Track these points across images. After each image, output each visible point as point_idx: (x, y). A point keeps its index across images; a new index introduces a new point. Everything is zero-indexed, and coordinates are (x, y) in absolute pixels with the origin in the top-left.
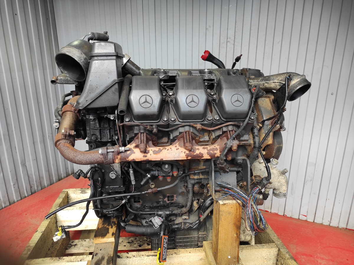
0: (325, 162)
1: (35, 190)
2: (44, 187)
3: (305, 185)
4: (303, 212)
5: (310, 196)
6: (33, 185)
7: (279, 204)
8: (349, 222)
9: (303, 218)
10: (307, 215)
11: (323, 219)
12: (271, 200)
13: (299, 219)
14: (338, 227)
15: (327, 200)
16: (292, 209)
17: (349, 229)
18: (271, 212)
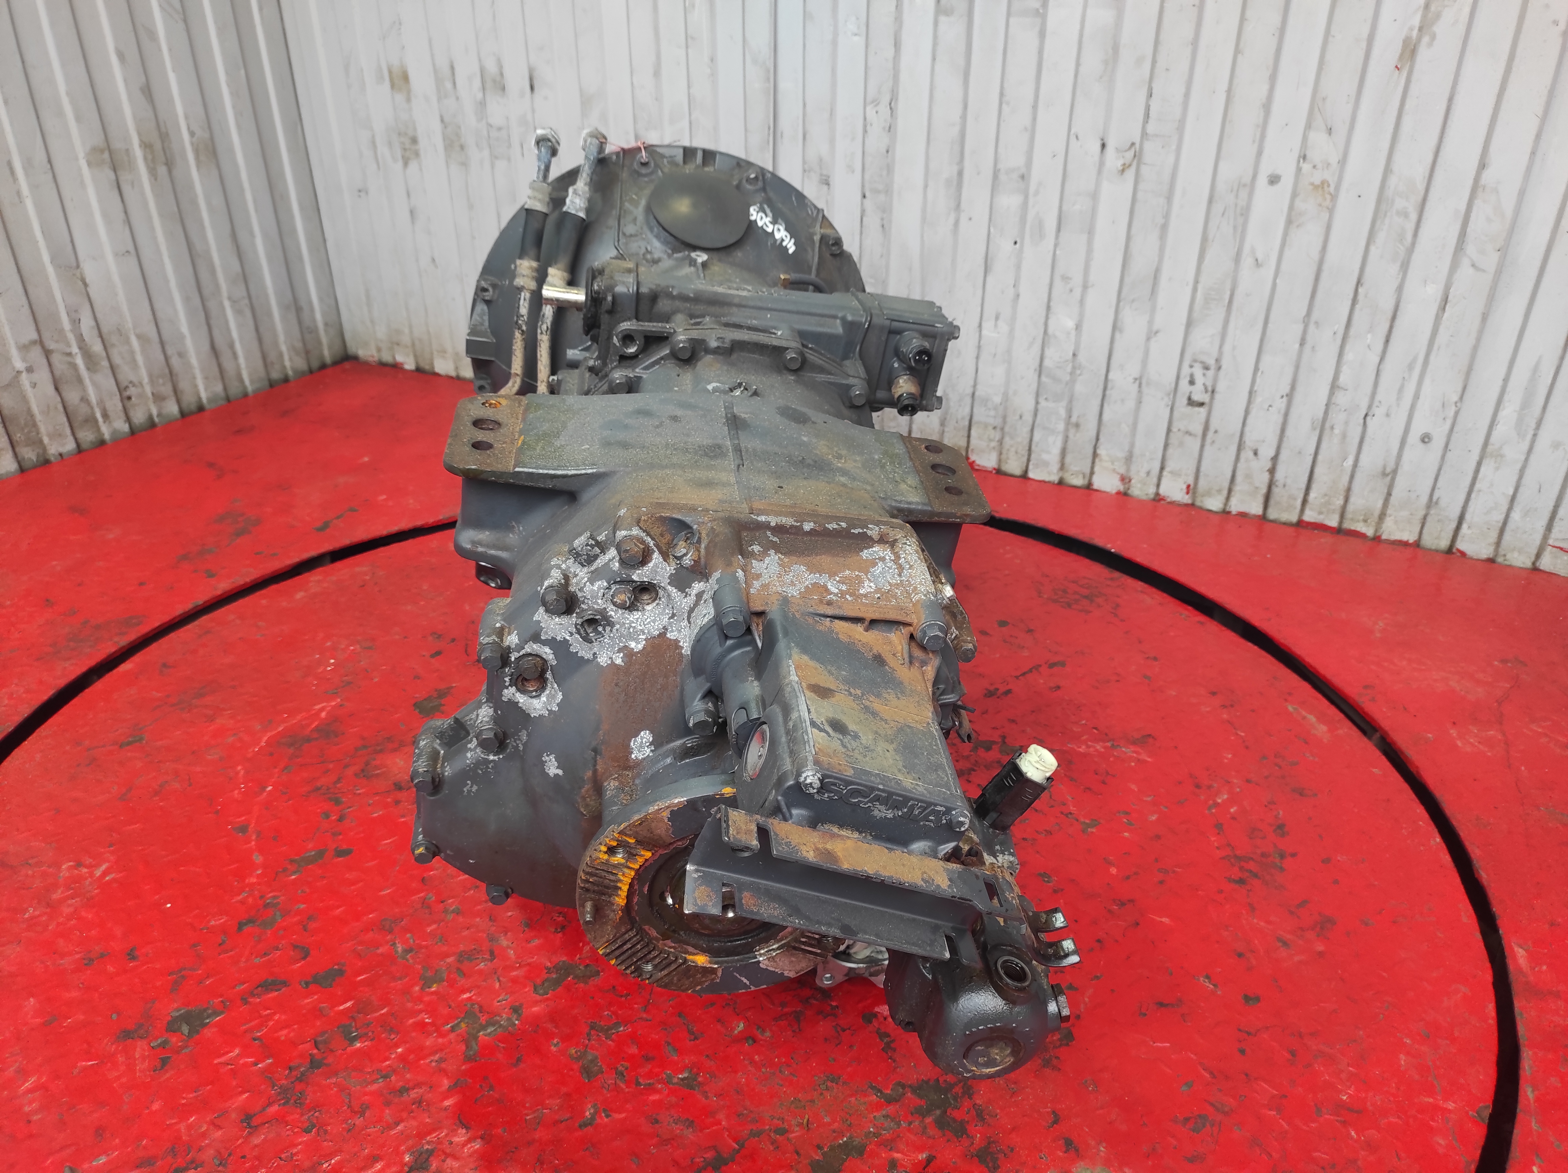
1: (151, 418)
2: (193, 407)
6: (132, 391)
7: (1432, 492)
9: (1557, 564)
12: (1388, 470)
13: (1535, 569)
16: (1506, 520)
18: (1377, 539)
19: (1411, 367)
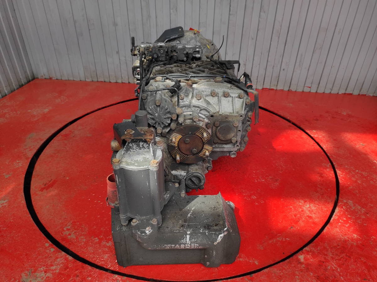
0: (336, 26)
3: (314, 54)
4: (308, 84)
5: (317, 66)
7: (285, 79)
8: (349, 86)
9: (307, 90)
10: (311, 86)
11: (325, 88)
12: (278, 76)
13: (303, 91)
14: (338, 93)
15: (332, 67)
16: (298, 83)
17: (347, 94)
18: (276, 90)
19: (281, 56)
